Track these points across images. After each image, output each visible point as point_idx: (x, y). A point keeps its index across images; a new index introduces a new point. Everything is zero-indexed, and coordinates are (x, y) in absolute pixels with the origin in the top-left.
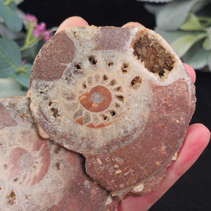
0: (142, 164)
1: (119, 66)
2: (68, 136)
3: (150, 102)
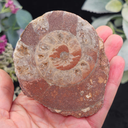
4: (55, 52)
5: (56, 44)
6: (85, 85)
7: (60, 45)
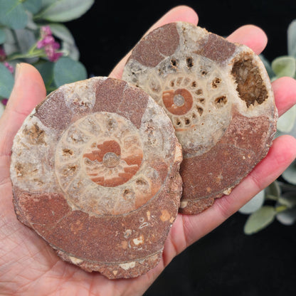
3: (225, 127)
4: (96, 149)
5: (101, 136)
6: (136, 221)
7: (107, 139)
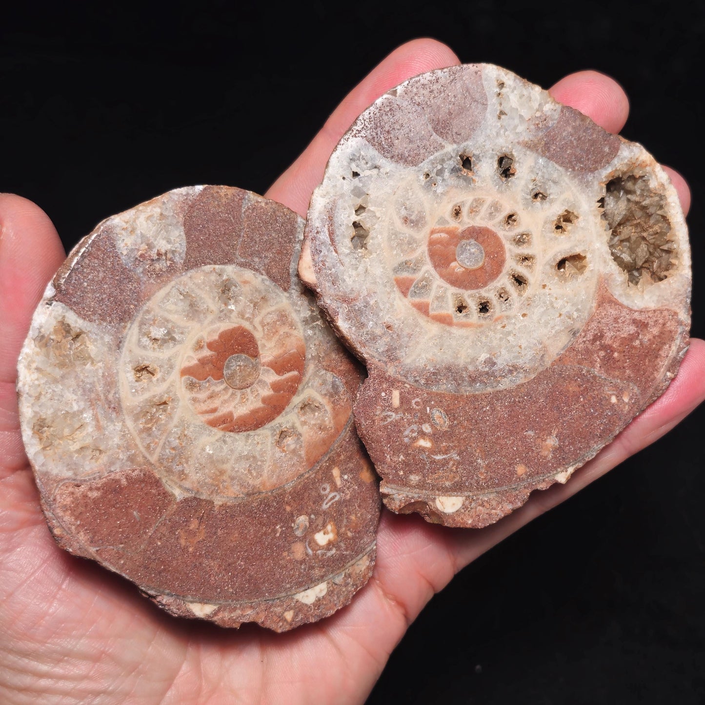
0: (486, 455)
1: (556, 210)
2: (359, 304)
3: (578, 325)
4: (206, 353)
6: (314, 493)
7: (225, 326)
